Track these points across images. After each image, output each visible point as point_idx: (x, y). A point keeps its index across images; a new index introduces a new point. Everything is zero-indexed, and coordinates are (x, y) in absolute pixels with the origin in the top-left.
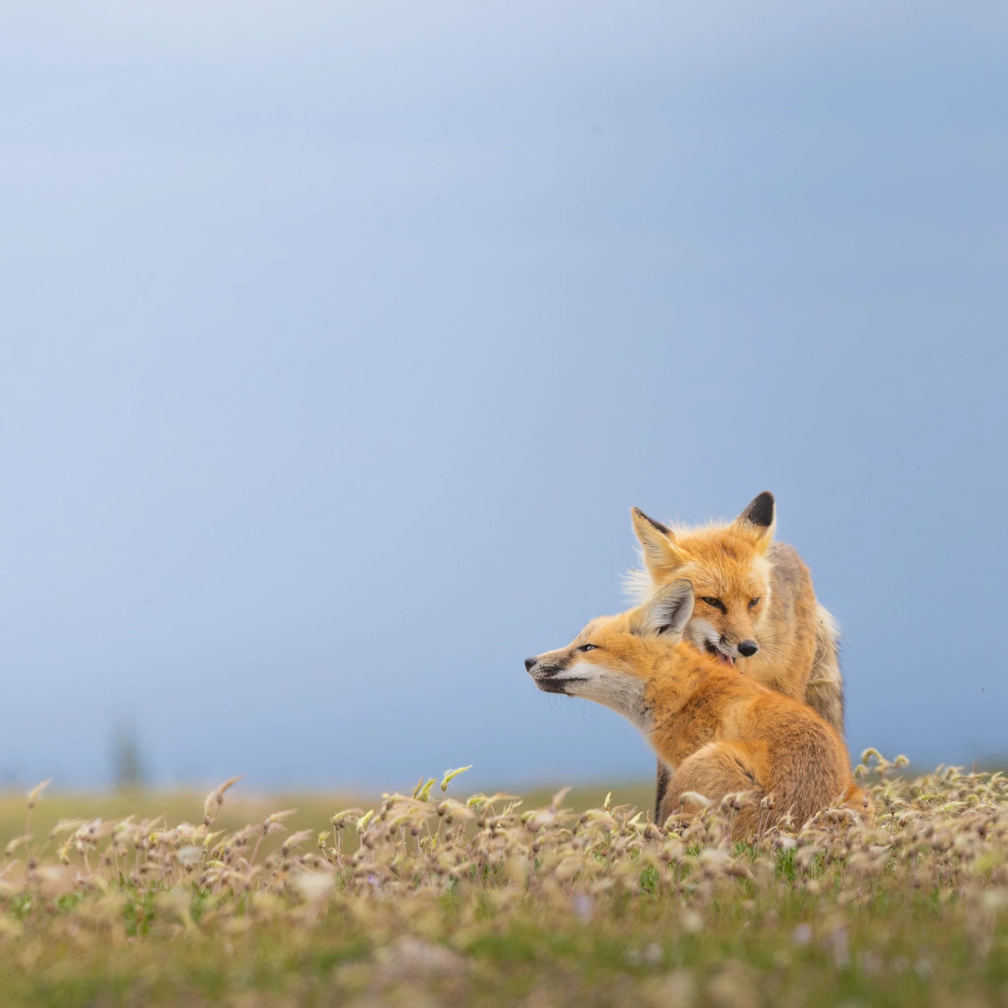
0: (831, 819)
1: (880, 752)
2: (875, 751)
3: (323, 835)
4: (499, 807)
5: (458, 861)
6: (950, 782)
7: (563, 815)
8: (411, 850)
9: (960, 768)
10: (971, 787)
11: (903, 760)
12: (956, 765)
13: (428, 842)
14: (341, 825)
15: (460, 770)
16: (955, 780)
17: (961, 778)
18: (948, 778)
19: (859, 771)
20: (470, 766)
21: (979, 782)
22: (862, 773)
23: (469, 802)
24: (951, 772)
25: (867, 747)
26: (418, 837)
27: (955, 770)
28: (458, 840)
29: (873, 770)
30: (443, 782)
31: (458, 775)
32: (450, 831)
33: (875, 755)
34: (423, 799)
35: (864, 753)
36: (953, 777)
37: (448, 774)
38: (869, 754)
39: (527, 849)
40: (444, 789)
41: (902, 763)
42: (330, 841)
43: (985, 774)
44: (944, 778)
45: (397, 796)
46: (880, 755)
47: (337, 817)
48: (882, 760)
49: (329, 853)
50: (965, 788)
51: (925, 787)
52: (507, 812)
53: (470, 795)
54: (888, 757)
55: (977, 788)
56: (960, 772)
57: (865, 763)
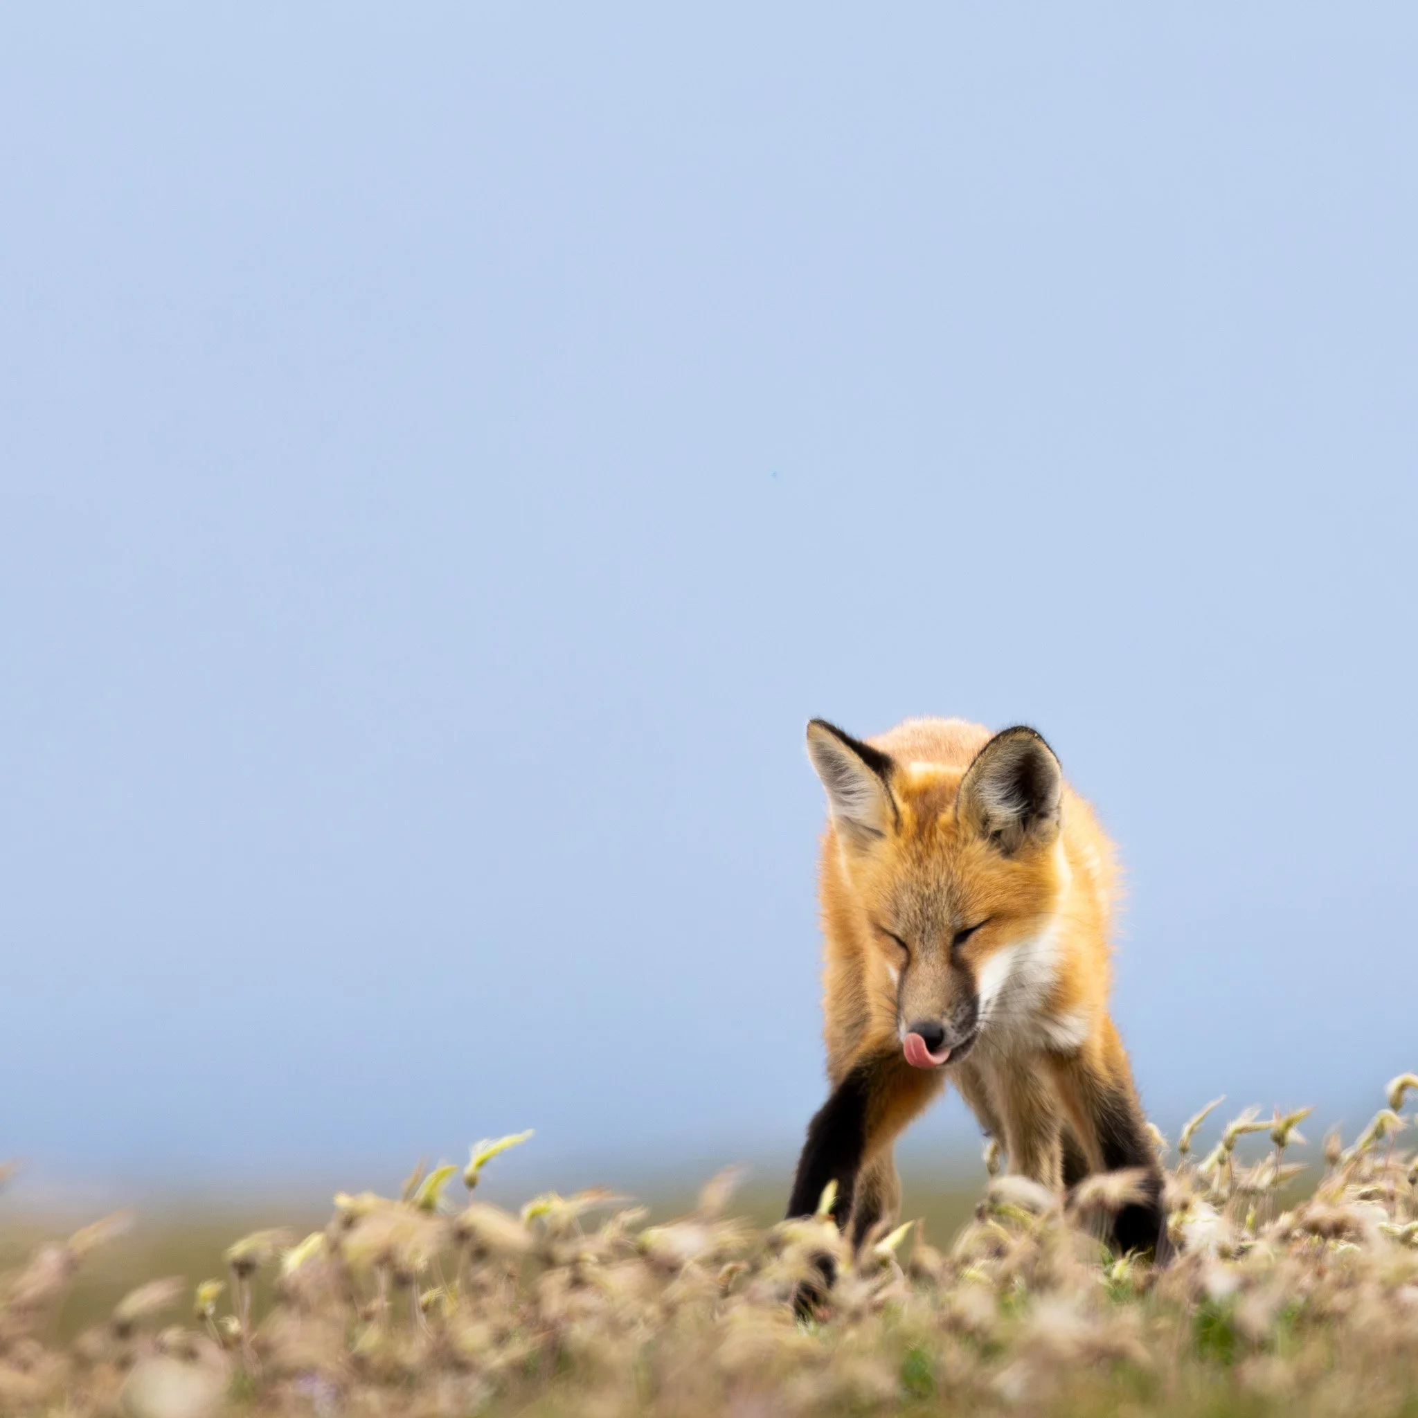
0: (1314, 1229)
3: (208, 1290)
4: (591, 1222)
5: (501, 1338)
7: (729, 1236)
8: (400, 1318)
13: (437, 1302)
14: (245, 1268)
15: (506, 1142)
19: (1381, 1125)
20: (529, 1133)
22: (1389, 1128)
23: (526, 1211)
25: (1396, 1075)
26: (415, 1289)
28: (501, 1295)
30: (470, 1169)
31: (502, 1153)
32: (484, 1274)
33: (1417, 1089)
34: (427, 1207)
35: (1392, 1086)
37: (481, 1150)
38: (1403, 1087)
39: (652, 1310)
40: (471, 1183)
42: (225, 1304)
45: (368, 1201)
47: (239, 1249)
49: (222, 1329)
52: (609, 1233)
53: (529, 1197)
57: (1396, 1105)
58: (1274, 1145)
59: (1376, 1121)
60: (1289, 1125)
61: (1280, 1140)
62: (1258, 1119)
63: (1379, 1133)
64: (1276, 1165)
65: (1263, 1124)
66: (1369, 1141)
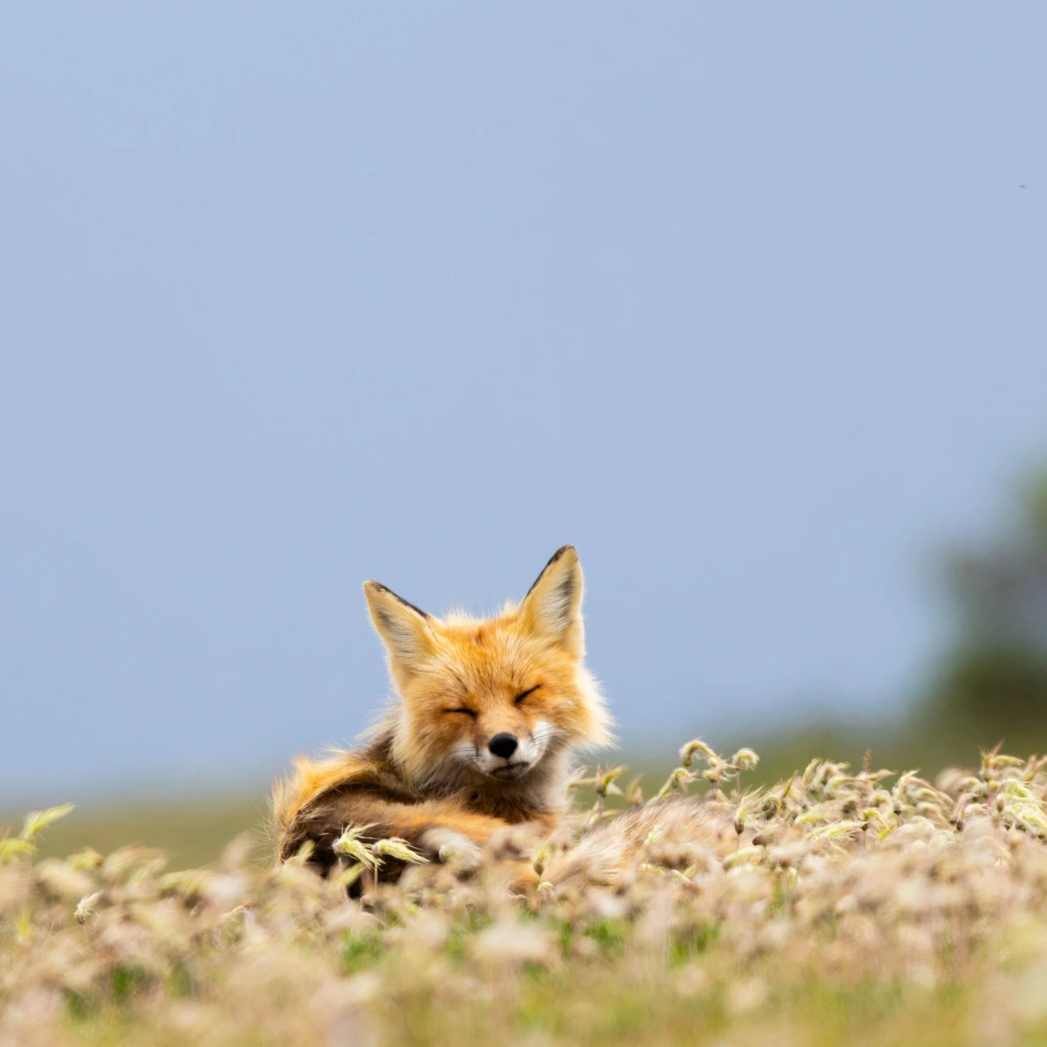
1: (710, 746)
2: (703, 744)
6: (827, 789)
9: (842, 765)
10: (863, 795)
11: (748, 757)
12: (837, 762)
16: (836, 786)
17: (846, 781)
18: (824, 782)
19: (677, 779)
21: (875, 787)
22: (682, 780)
24: (828, 773)
25: (687, 741)
27: (835, 768)
29: (699, 776)
33: (703, 752)
35: (684, 750)
36: (832, 781)
38: (692, 750)
41: (747, 762)
43: (884, 773)
44: (816, 782)
46: (710, 751)
48: (714, 759)
50: (853, 796)
51: (788, 800)
54: (726, 752)
55: (873, 796)
56: (846, 771)
57: (687, 764)
58: (599, 796)
59: (673, 776)
60: (608, 781)
61: (601, 792)
62: (585, 776)
63: (675, 785)
64: (600, 811)
65: (589, 781)
66: (667, 792)
